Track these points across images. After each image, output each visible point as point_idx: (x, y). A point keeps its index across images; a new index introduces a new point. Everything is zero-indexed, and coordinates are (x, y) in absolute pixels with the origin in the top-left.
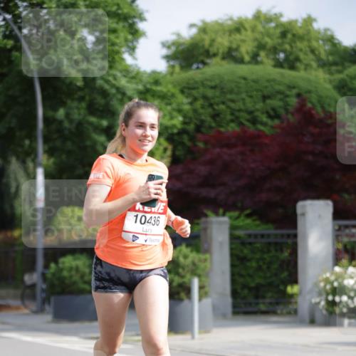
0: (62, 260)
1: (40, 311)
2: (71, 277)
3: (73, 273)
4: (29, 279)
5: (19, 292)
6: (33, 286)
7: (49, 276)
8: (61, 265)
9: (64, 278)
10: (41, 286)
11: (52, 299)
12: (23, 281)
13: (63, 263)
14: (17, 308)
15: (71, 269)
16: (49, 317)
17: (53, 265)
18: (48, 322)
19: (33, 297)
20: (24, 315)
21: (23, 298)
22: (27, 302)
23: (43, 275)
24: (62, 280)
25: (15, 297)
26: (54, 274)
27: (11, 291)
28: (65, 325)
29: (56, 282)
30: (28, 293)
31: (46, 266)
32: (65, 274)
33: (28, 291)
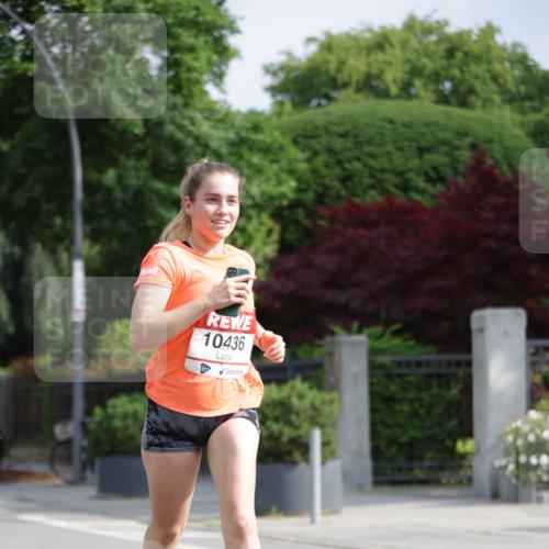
0: (112, 402)
1: (79, 480)
2: (126, 428)
3: (130, 422)
4: (61, 431)
5: (46, 452)
6: (68, 442)
7: (92, 426)
8: (110, 411)
9: (116, 430)
10: (80, 442)
11: (97, 462)
12: (52, 435)
13: (114, 407)
14: (44, 477)
15: (126, 416)
16: (92, 491)
17: (98, 411)
18: (91, 498)
19: (68, 460)
20: (53, 486)
21: (52, 460)
22: (59, 468)
23: (84, 425)
24: (112, 432)
25: (40, 460)
26: (99, 424)
27: (35, 451)
28: (117, 503)
29: (104, 436)
30: (60, 453)
31: (88, 412)
32: (117, 423)
33: (60, 451)
